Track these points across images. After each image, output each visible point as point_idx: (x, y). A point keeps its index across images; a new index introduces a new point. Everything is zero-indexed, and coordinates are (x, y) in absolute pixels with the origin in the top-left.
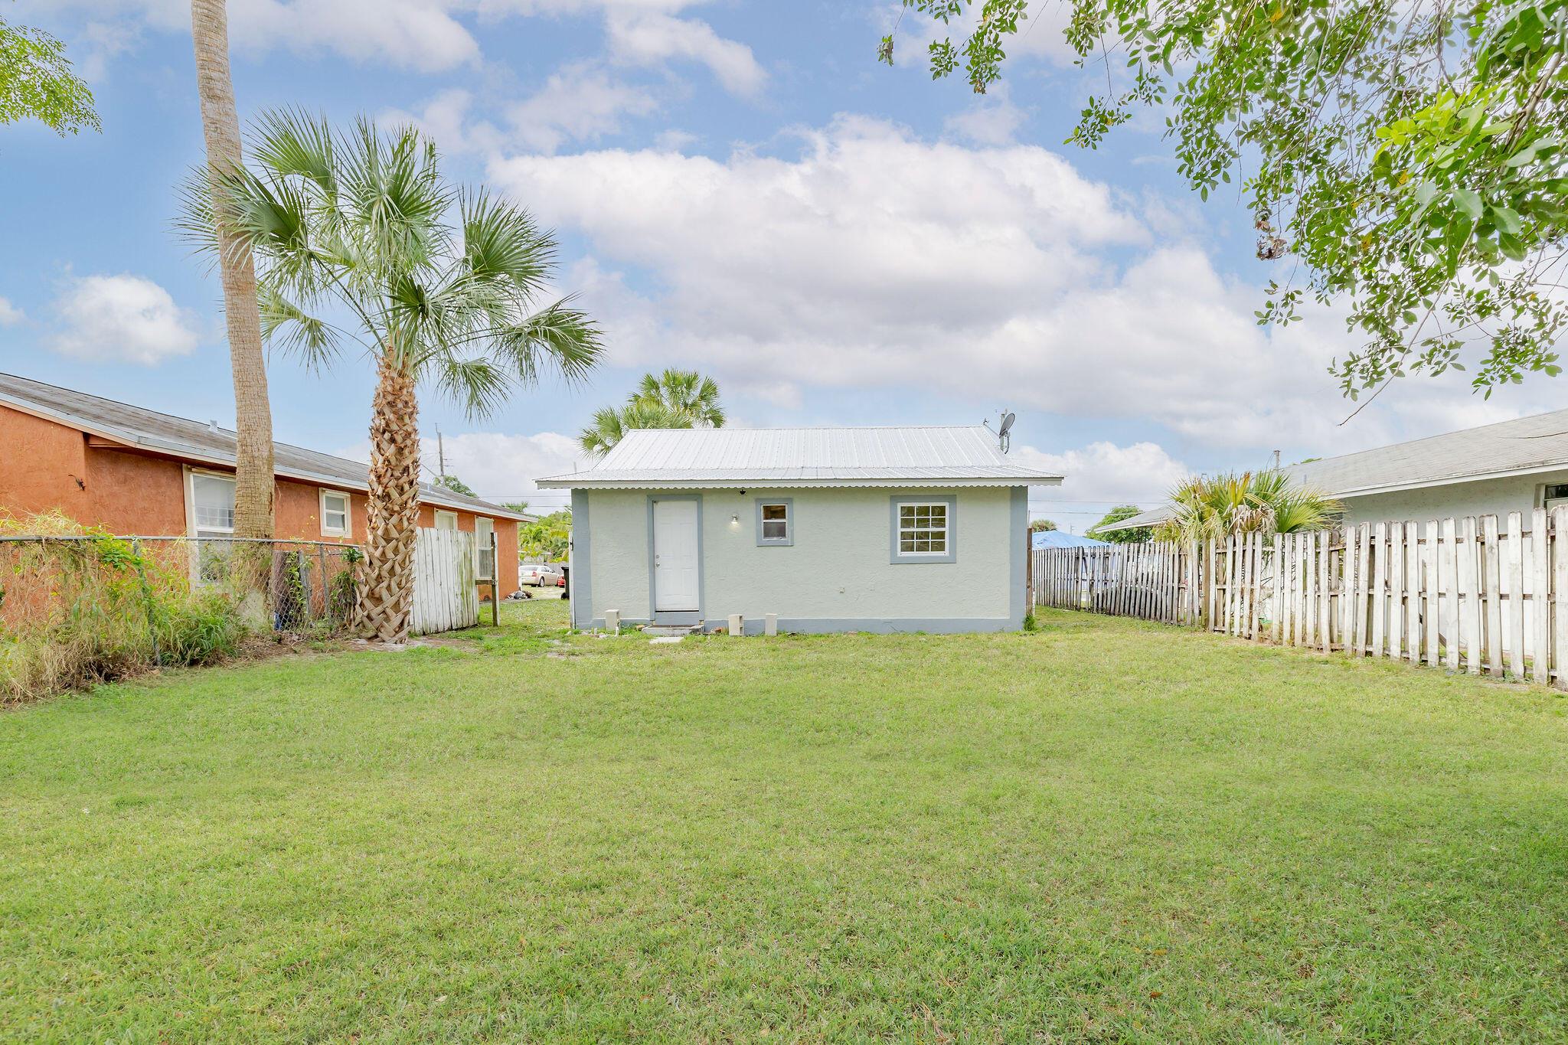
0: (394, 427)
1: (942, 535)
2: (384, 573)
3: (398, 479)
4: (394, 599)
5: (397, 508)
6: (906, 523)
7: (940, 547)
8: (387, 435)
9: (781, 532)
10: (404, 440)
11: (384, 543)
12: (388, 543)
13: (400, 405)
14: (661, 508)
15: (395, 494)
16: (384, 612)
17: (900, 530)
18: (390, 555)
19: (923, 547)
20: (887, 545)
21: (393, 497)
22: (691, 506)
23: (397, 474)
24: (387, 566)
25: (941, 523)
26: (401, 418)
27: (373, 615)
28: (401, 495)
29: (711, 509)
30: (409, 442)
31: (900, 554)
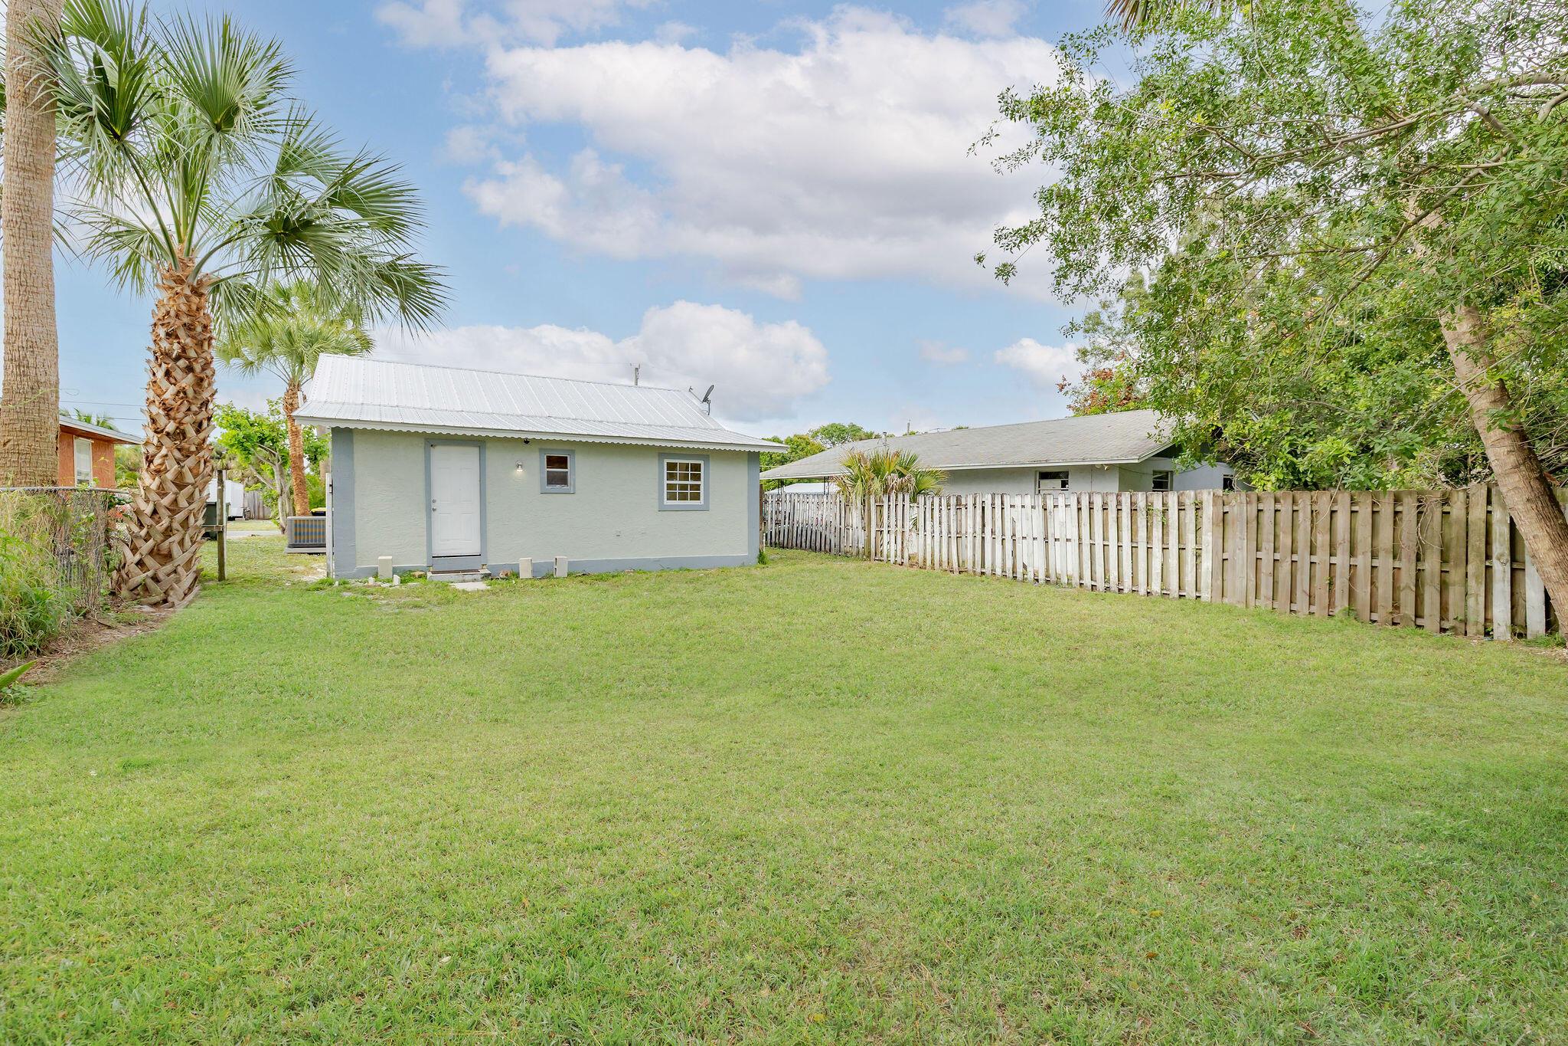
0: (192, 354)
1: (698, 487)
2: (176, 525)
3: (196, 414)
4: (187, 555)
5: (193, 448)
6: (671, 476)
7: (696, 497)
8: (182, 363)
9: (563, 480)
10: (203, 369)
11: (174, 489)
12: (181, 489)
13: (199, 329)
14: (439, 453)
15: (191, 431)
16: (175, 571)
17: (666, 482)
18: (183, 503)
19: (684, 497)
20: (656, 495)
21: (188, 435)
22: (473, 453)
23: (194, 408)
24: (180, 517)
25: (697, 477)
26: (200, 344)
27: (161, 576)
28: (198, 431)
29: (494, 457)
30: (208, 372)
31: (667, 502)
